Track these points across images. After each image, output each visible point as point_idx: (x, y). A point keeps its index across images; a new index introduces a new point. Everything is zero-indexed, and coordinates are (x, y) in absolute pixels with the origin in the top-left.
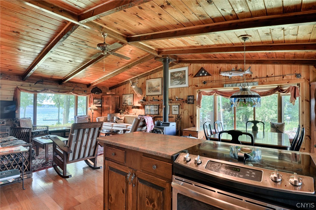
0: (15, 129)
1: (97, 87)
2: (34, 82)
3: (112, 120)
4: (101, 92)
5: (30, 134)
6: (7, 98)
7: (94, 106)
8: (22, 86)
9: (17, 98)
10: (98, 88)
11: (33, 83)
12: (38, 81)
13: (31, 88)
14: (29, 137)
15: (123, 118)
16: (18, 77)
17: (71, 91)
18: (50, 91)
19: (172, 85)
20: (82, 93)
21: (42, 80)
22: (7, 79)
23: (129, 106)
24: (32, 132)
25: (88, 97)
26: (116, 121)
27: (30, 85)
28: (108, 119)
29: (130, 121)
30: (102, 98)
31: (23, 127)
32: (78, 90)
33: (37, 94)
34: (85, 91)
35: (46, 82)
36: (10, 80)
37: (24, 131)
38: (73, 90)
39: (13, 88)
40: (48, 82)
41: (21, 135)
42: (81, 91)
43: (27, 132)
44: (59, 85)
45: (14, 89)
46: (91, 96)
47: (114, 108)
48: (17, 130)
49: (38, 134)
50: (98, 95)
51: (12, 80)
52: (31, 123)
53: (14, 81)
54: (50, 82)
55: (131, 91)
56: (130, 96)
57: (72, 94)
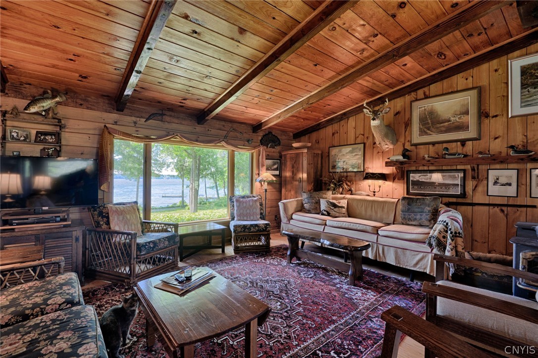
0: (98, 232)
1: (271, 133)
2: (144, 115)
3: (316, 209)
4: (279, 144)
5: (134, 248)
6: (82, 154)
7: (267, 175)
8: (116, 123)
9: (105, 153)
10: (273, 134)
11: (142, 117)
12: (153, 114)
13: (137, 129)
14: (131, 258)
15: (344, 203)
16: (107, 101)
17: (221, 140)
18: (178, 139)
19: (525, 106)
20: (244, 146)
21: (161, 113)
22: (81, 105)
23: (349, 174)
24: (138, 244)
25: (255, 154)
26: (327, 212)
27: (135, 123)
28: (306, 206)
29: (366, 211)
30: (281, 157)
31: (117, 229)
32: (235, 138)
33: (150, 145)
34: (248, 141)
35: (171, 116)
36: (88, 108)
37: (118, 239)
38: (226, 137)
39: (95, 129)
40: (174, 117)
41: (113, 251)
42: (240, 139)
43: (124, 244)
44: (197, 124)
45: (97, 132)
46: (259, 151)
47: (312, 179)
48: (102, 237)
49: (154, 247)
50: (273, 150)
51: (93, 107)
52: (136, 216)
53: (98, 110)
54: (178, 118)
55: (356, 138)
56: (353, 149)
57: (223, 146)
